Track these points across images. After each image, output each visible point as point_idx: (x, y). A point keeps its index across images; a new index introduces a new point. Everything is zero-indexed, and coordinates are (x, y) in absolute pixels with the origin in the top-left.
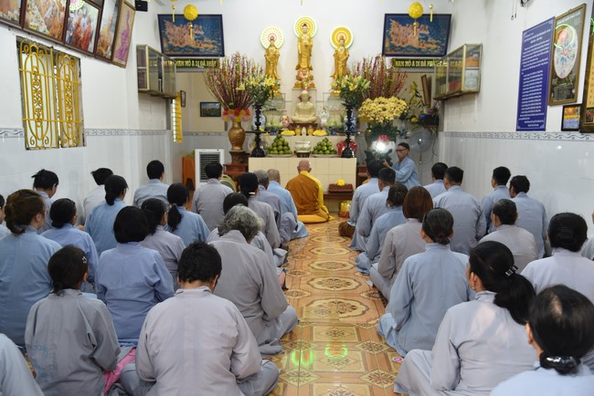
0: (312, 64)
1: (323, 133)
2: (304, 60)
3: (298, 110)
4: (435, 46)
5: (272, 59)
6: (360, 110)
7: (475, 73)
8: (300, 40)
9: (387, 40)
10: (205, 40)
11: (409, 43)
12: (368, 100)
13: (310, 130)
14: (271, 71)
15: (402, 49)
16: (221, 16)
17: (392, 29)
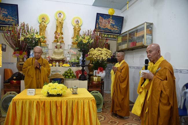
0: (63, 31)
1: (68, 65)
2: (59, 29)
3: (55, 53)
4: (117, 29)
5: (43, 28)
6: (88, 53)
7: (150, 37)
8: (57, 20)
9: (97, 25)
10: (8, 17)
11: (106, 27)
12: (92, 49)
13: (61, 64)
14: (42, 34)
15: (104, 29)
16: (17, 5)
17: (99, 20)
